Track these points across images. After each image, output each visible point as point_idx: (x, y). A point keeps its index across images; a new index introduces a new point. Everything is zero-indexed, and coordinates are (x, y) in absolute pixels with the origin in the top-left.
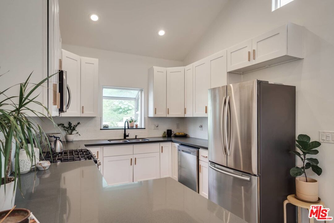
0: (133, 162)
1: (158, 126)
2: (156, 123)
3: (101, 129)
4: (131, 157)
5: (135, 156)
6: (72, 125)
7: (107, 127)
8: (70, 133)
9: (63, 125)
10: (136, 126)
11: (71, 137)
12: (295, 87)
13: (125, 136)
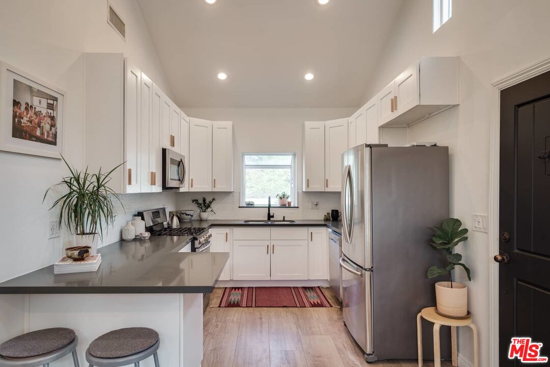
0: (270, 250)
1: (316, 205)
2: (315, 200)
3: (239, 207)
4: (268, 243)
5: (273, 243)
6: (207, 201)
7: (252, 205)
8: (204, 210)
9: (197, 200)
10: (289, 203)
11: (205, 215)
12: (448, 147)
13: (270, 216)
